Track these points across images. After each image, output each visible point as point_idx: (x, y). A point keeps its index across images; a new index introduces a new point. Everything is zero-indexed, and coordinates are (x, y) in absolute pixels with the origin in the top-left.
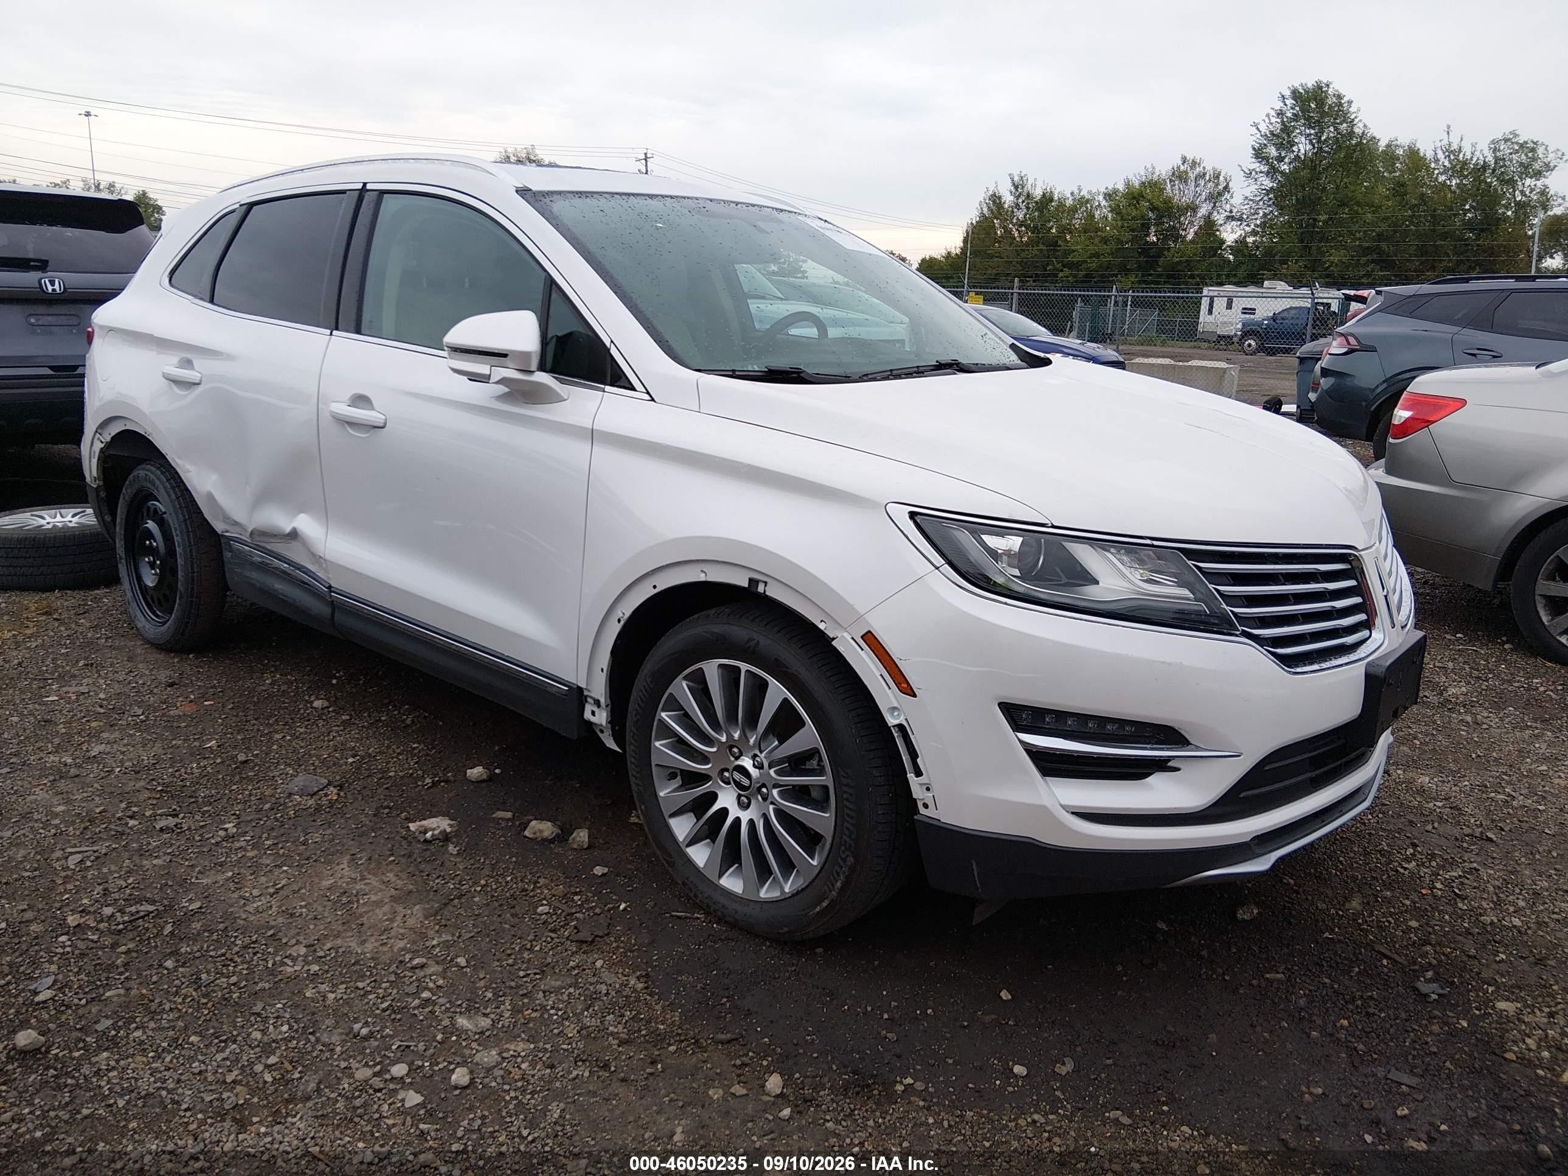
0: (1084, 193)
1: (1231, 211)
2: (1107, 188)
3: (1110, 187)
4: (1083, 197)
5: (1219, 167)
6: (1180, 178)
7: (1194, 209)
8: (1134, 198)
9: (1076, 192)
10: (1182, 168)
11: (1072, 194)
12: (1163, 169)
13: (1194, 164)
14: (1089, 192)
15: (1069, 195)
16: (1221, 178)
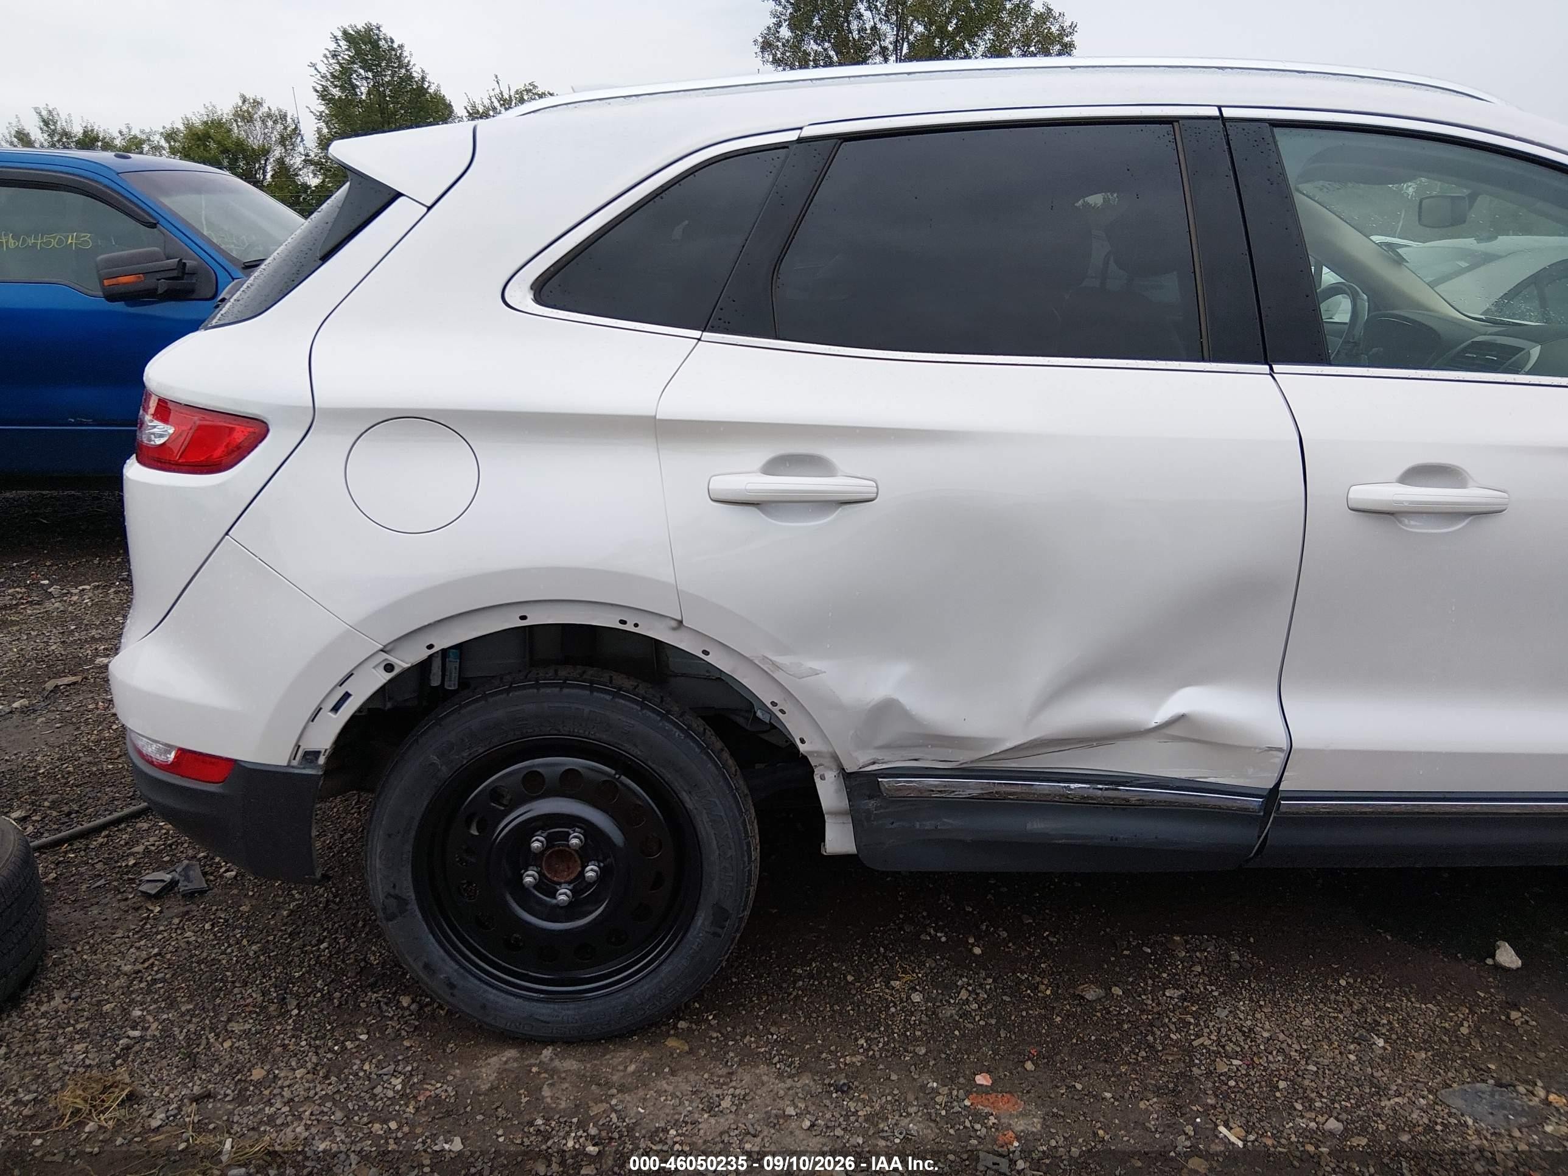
0: (135, 132)
1: (307, 155)
2: (164, 127)
3: (168, 126)
4: (135, 137)
5: (284, 108)
6: (243, 118)
7: (266, 152)
8: (199, 139)
9: (125, 131)
10: (245, 108)
11: (120, 132)
12: (225, 107)
13: (257, 104)
14: (142, 132)
15: (116, 134)
16: (289, 120)
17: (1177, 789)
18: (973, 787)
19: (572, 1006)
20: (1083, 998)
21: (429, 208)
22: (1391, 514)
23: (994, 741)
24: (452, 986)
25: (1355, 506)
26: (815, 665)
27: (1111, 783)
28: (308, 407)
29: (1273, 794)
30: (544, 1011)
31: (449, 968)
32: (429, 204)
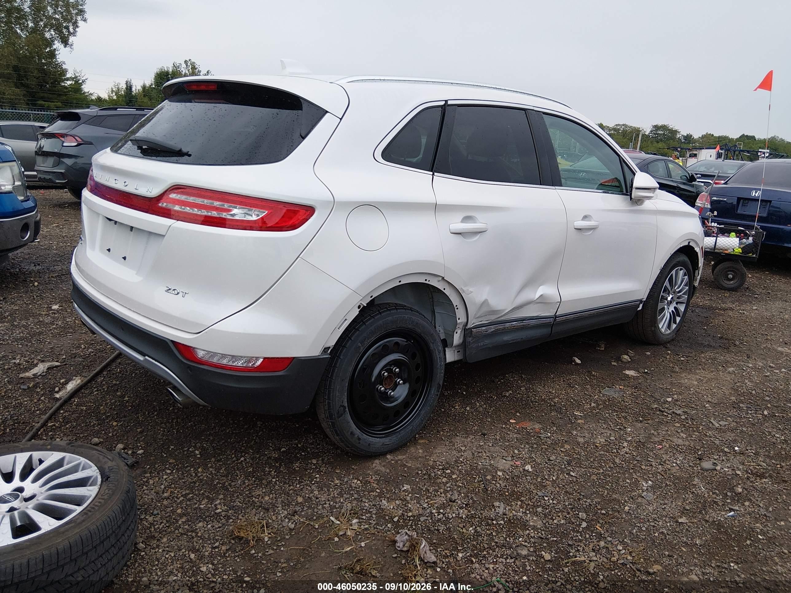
17: (536, 319)
18: (492, 328)
19: (394, 436)
20: (505, 396)
21: (341, 119)
22: (580, 229)
23: (504, 310)
24: (359, 439)
25: (576, 228)
26: (471, 289)
27: (521, 320)
28: (332, 201)
29: (556, 317)
30: (387, 440)
31: (357, 432)
32: (341, 118)
